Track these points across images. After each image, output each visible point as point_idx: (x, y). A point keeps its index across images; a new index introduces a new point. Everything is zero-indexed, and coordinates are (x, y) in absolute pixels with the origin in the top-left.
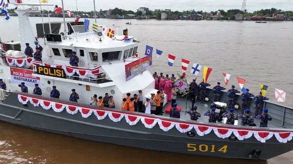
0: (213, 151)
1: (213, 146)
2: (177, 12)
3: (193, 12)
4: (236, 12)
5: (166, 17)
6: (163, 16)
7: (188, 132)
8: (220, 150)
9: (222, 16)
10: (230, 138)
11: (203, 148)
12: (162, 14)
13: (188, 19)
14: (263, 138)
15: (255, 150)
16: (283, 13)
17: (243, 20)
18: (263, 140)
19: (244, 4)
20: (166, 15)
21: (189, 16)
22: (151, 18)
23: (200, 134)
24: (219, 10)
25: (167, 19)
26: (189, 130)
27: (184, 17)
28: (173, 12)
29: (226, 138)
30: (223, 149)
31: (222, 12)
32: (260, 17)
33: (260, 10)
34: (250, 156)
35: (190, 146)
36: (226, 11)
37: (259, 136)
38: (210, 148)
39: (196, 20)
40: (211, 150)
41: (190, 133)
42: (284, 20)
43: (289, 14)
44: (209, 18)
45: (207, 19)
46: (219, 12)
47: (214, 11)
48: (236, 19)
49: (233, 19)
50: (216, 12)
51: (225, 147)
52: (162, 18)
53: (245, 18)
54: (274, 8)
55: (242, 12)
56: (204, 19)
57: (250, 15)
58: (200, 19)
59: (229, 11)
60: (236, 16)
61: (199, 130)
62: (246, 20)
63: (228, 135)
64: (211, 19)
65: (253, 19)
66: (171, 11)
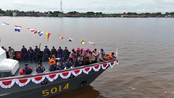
0: (60, 90)
1: (60, 87)
2: (23, 12)
3: (34, 12)
4: (58, 12)
5: (16, 15)
6: (14, 14)
7: (42, 82)
8: (64, 88)
9: (51, 15)
10: (70, 77)
11: (54, 90)
12: (13, 12)
13: (32, 16)
14: (87, 71)
15: (83, 81)
16: (79, 13)
17: (62, 17)
18: (87, 73)
19: (61, 9)
20: (16, 13)
21: (32, 14)
22: (5, 15)
23: (51, 80)
24: (49, 11)
25: (17, 16)
26: (43, 81)
27: (29, 15)
28: (20, 12)
29: (68, 78)
30: (66, 87)
31: (51, 12)
32: (69, 15)
33: (69, 12)
34: (82, 85)
35: (44, 92)
36: (53, 12)
37: (85, 71)
38: (58, 89)
39: (37, 16)
40: (59, 90)
41: (43, 83)
42: (80, 17)
43: (82, 14)
44: (44, 16)
45: (43, 16)
46: (49, 12)
47: (46, 12)
48: (59, 16)
49: (57, 16)
50: (48, 13)
51: (68, 84)
52: (13, 15)
53: (63, 16)
54: (75, 11)
55: (61, 13)
56: (41, 16)
57: (65, 14)
58: (39, 16)
59: (54, 12)
60: (58, 14)
61: (50, 78)
62: (64, 17)
63: (69, 75)
64: (46, 16)
65: (67, 16)
66: (19, 11)
